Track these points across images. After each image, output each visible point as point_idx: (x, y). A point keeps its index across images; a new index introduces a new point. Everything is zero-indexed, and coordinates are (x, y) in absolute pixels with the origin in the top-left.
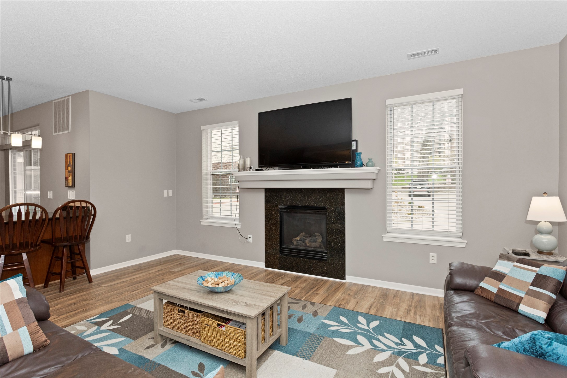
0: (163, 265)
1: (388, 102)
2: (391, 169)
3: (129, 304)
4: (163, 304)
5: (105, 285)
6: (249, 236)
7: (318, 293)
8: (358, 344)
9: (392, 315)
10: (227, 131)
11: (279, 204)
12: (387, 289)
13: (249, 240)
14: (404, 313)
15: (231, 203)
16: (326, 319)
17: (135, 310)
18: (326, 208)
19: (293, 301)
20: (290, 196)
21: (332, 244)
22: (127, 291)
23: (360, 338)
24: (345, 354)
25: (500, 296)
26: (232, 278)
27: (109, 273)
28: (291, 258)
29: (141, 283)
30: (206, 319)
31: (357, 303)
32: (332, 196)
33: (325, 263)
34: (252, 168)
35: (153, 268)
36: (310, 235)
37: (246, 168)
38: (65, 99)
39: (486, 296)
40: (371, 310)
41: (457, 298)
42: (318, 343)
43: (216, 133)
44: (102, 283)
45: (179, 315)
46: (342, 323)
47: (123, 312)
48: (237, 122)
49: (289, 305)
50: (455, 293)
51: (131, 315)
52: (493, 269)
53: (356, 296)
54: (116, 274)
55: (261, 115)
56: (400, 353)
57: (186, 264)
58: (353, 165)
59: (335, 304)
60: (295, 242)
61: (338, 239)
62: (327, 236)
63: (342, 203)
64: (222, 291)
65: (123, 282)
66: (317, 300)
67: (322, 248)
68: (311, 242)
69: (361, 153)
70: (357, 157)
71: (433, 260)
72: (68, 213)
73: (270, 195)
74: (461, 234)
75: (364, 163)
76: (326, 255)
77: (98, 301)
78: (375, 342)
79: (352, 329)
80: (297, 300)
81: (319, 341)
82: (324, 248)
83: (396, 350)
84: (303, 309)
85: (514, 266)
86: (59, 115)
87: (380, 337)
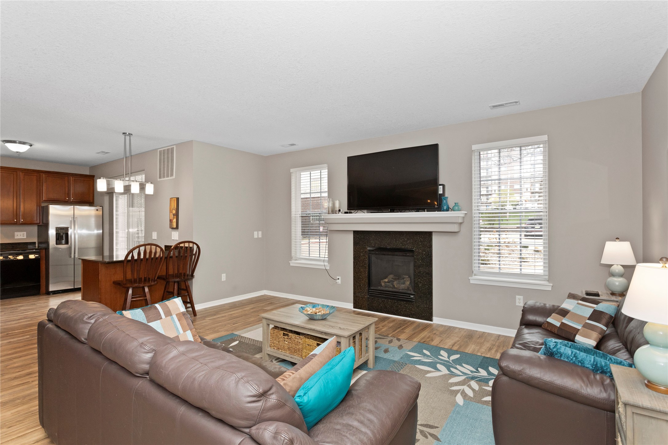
0: (255, 304)
1: (474, 147)
2: (479, 213)
3: (234, 334)
4: (270, 329)
5: (208, 319)
6: (338, 277)
7: (405, 331)
8: (437, 370)
9: (473, 351)
10: (316, 174)
11: (368, 246)
12: (474, 331)
13: (338, 281)
14: (486, 350)
15: (309, 244)
16: (410, 351)
17: (240, 338)
18: (413, 251)
19: (380, 337)
20: (379, 238)
21: (420, 286)
22: (229, 324)
23: (439, 366)
24: (424, 376)
25: (562, 329)
26: (327, 309)
27: (208, 309)
28: (379, 300)
29: (239, 318)
30: (307, 340)
31: (442, 341)
32: (420, 239)
33: (412, 305)
34: (341, 211)
35: (246, 306)
36: (398, 277)
37: (335, 210)
38: (170, 147)
39: (551, 330)
40: (454, 347)
41: (526, 331)
42: (401, 368)
43: (305, 176)
44: (205, 317)
45: (283, 337)
46: (425, 355)
47: (231, 339)
48: (326, 165)
49: (376, 339)
50: (526, 327)
51: (237, 342)
52: (561, 307)
53: (441, 335)
54: (214, 310)
55: (350, 159)
56: (473, 378)
57: (277, 304)
58: (439, 209)
59: (420, 341)
60: (383, 284)
61: (426, 281)
62: (414, 278)
63: (429, 246)
64: (319, 319)
65: (223, 317)
66: (403, 337)
67: (411, 290)
68: (399, 284)
69: (447, 198)
70: (443, 201)
71: (519, 303)
72: (179, 252)
73: (358, 238)
74: (547, 277)
75: (451, 207)
76: (414, 297)
77: (206, 330)
78: (452, 369)
79: (434, 360)
80: (384, 336)
81: (402, 367)
82: (412, 290)
83: (470, 376)
84: (389, 343)
85: (578, 303)
86: (164, 162)
87: (458, 367)
